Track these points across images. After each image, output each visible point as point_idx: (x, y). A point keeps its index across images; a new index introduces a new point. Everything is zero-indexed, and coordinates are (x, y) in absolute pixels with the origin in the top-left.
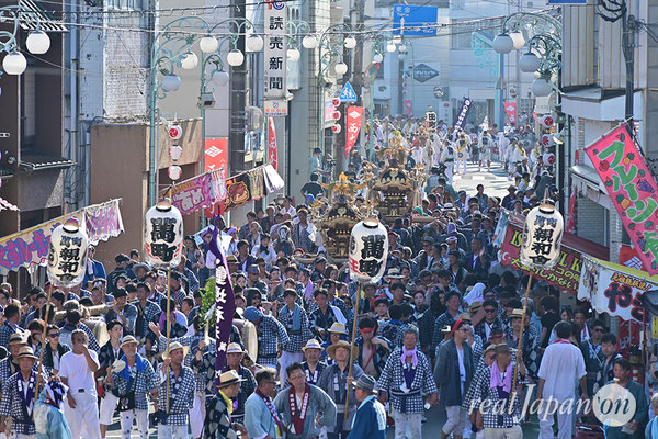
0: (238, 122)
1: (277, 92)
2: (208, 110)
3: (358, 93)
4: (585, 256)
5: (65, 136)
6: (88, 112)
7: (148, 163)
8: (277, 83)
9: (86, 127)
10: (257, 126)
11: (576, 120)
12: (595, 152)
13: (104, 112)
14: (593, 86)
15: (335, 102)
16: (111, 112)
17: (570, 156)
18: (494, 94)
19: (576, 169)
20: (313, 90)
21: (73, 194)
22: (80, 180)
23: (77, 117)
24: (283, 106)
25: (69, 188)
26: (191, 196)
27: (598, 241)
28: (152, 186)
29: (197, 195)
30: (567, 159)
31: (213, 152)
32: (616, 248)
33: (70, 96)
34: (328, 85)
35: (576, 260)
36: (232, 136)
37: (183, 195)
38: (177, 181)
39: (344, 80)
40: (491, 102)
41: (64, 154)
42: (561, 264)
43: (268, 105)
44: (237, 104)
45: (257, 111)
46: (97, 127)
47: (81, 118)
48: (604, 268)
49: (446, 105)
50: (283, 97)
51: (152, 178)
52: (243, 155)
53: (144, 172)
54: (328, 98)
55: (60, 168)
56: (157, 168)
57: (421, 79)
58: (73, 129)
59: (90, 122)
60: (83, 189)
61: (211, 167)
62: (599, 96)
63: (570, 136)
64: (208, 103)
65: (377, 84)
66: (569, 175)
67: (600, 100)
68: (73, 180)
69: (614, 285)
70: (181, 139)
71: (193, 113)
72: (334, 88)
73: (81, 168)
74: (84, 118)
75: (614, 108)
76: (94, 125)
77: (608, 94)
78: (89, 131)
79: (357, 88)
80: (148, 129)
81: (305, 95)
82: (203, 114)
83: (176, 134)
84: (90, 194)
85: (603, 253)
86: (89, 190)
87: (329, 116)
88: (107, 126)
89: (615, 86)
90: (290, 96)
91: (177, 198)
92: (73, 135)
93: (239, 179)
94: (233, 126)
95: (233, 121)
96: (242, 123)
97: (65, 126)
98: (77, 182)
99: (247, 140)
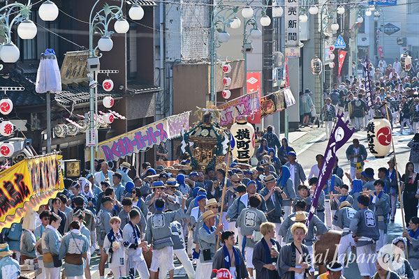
0: (268, 62)
1: (294, 42)
2: (248, 55)
3: (347, 42)
5: (156, 73)
6: (171, 56)
7: (209, 88)
8: (293, 37)
9: (170, 66)
10: (280, 64)
13: (181, 56)
15: (331, 48)
16: (186, 56)
20: (317, 41)
21: (162, 109)
22: (167, 100)
23: (164, 59)
24: (297, 51)
25: (159, 105)
29: (241, 108)
31: (252, 81)
33: (159, 46)
34: (327, 37)
36: (264, 71)
37: (232, 109)
38: (228, 100)
39: (337, 34)
41: (156, 83)
43: (288, 51)
44: (267, 50)
45: (280, 55)
46: (177, 66)
47: (167, 60)
50: (297, 45)
51: (213, 98)
52: (272, 82)
53: (207, 94)
54: (327, 46)
55: (153, 93)
56: (215, 93)
57: (389, 33)
58: (162, 67)
59: (173, 63)
60: (169, 105)
61: (251, 90)
64: (249, 50)
65: (360, 36)
68: (162, 100)
70: (231, 73)
71: (240, 57)
72: (331, 39)
73: (167, 92)
74: (169, 60)
76: (175, 65)
78: (172, 69)
79: (346, 39)
80: (209, 67)
81: (312, 44)
82: (245, 57)
83: (227, 70)
84: (173, 109)
86: (173, 106)
88: (183, 65)
90: (301, 45)
91: (229, 110)
92: (162, 71)
93: (269, 98)
94: (264, 64)
95: (265, 61)
96: (271, 62)
97: (156, 65)
98: (165, 101)
99: (275, 73)
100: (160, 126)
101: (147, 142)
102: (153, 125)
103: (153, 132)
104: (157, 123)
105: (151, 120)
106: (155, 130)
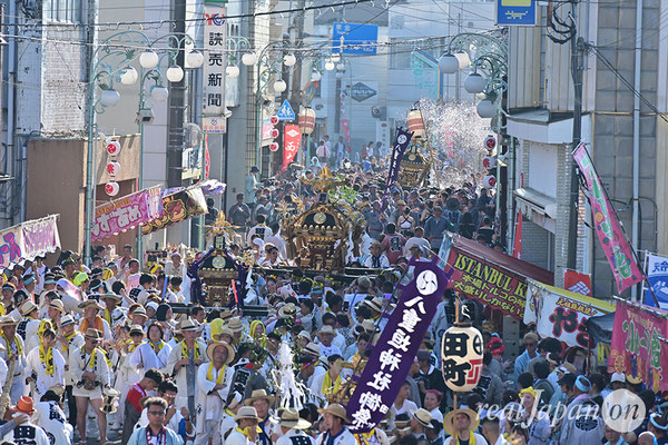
0: (176, 140)
1: (216, 109)
2: (146, 126)
3: (297, 111)
4: (529, 280)
5: (2, 152)
6: (25, 126)
7: (85, 179)
8: (215, 100)
9: (22, 141)
10: (195, 143)
11: (521, 142)
13: (42, 126)
14: (539, 108)
15: (273, 120)
16: (49, 126)
17: (514, 178)
19: (520, 192)
20: (251, 108)
21: (8, 210)
22: (16, 195)
23: (14, 130)
24: (222, 123)
25: (4, 203)
26: (128, 213)
27: (541, 265)
28: (89, 201)
29: (134, 212)
30: (511, 182)
32: (561, 272)
34: (267, 103)
35: (520, 284)
36: (170, 153)
37: (120, 212)
38: (114, 198)
39: (282, 97)
42: (505, 288)
43: (207, 122)
44: (175, 120)
45: (196, 128)
46: (34, 142)
47: (18, 132)
48: (549, 293)
49: (384, 125)
50: (222, 114)
51: (89, 194)
52: (181, 171)
53: (81, 188)
54: (266, 116)
56: (93, 186)
57: (359, 99)
58: (10, 143)
59: (27, 136)
60: (19, 203)
62: (546, 119)
63: (515, 158)
64: (147, 119)
65: (314, 102)
66: (514, 198)
67: (548, 123)
68: (9, 195)
69: (560, 310)
70: (119, 155)
71: (133, 130)
72: (272, 106)
73: (17, 183)
74: (21, 131)
75: (562, 131)
76: (31, 140)
77: (556, 117)
78: (26, 145)
79: (295, 106)
80: (86, 144)
81: (243, 112)
82: (141, 131)
83: (114, 150)
84: (25, 209)
85: (548, 278)
86: (25, 205)
87: (267, 135)
88: (44, 141)
89: (563, 109)
90: (228, 113)
91: (114, 214)
92: (10, 149)
93: (177, 196)
94: (170, 142)
95: (170, 138)
96: (180, 140)
98: (13, 197)
99: (185, 157)
106: (2, 243)
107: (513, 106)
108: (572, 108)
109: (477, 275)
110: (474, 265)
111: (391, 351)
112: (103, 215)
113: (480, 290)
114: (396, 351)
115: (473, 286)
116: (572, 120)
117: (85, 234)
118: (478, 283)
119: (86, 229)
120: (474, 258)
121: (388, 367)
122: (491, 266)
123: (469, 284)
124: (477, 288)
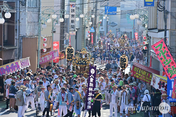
0: (62, 37)
1: (73, 29)
2: (54, 34)
3: (95, 30)
4: (153, 74)
5: (15, 41)
6: (22, 33)
8: (73, 27)
9: (21, 38)
10: (67, 38)
11: (152, 38)
12: (154, 47)
13: (26, 34)
14: (156, 28)
15: (89, 32)
16: (28, 34)
17: (150, 47)
18: (132, 31)
19: (151, 50)
20: (83, 29)
21: (17, 56)
22: (19, 52)
23: (19, 35)
24: (75, 33)
25: (16, 54)
26: (49, 57)
27: (157, 70)
28: (39, 54)
30: (149, 48)
31: (56, 45)
32: (161, 72)
33: (17, 30)
34: (87, 27)
35: (151, 75)
36: (61, 41)
37: (47, 56)
38: (45, 53)
39: (91, 26)
40: (131, 32)
41: (15, 45)
42: (147, 76)
43: (71, 33)
44: (62, 32)
45: (68, 34)
46: (24, 38)
47: (20, 35)
48: (158, 77)
49: (119, 33)
50: (75, 31)
51: (39, 52)
52: (64, 46)
53: (37, 50)
54: (87, 31)
55: (14, 49)
56: (40, 50)
57: (113, 26)
58: (18, 38)
59: (22, 37)
60: (20, 54)
61: (55, 49)
62: (157, 31)
63: (150, 42)
64: (54, 32)
65: (101, 27)
66: (150, 52)
67: (158, 32)
68: (18, 52)
69: (160, 82)
70: (47, 41)
71: (51, 35)
72: (88, 29)
73: (20, 49)
74: (21, 35)
75: (161, 35)
76: (23, 37)
77: (160, 31)
78: (22, 39)
79: (95, 28)
80: (38, 38)
81: (81, 30)
83: (45, 40)
84: (22, 56)
85: (158, 73)
86: (22, 55)
87: (87, 36)
88: (27, 38)
89: (162, 28)
91: (45, 57)
92: (18, 40)
93: (62, 52)
94: (61, 38)
95: (61, 37)
96: (64, 37)
97: (15, 37)
98: (19, 53)
99: (65, 42)
100: (17, 63)
101: (11, 70)
102: (14, 63)
103: (14, 65)
104: (15, 62)
105: (13, 60)
106: (15, 65)
107: (149, 28)
108: (164, 28)
109: (140, 73)
110: (139, 70)
111: (90, 87)
112: (43, 57)
113: (140, 76)
114: (91, 87)
115: (139, 75)
116: (164, 31)
117: (38, 62)
118: (140, 75)
119: (38, 61)
120: (139, 68)
121: (91, 91)
122: (143, 70)
123: (138, 75)
124: (139, 76)
